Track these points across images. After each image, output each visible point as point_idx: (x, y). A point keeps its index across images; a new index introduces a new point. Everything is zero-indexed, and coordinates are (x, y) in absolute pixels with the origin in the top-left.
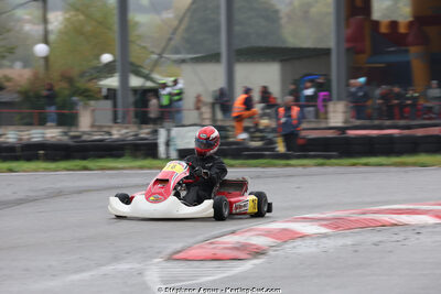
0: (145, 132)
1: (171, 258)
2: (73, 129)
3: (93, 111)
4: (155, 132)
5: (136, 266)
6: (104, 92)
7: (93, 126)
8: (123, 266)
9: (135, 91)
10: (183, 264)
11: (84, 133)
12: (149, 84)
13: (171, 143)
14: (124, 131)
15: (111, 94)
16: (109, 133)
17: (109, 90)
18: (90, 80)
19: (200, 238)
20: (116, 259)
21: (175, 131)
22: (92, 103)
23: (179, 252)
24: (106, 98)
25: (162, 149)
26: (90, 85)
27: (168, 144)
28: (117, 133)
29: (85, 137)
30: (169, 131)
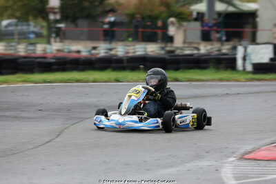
0: (226, 48)
1: (242, 158)
2: (169, 45)
3: (185, 31)
4: (235, 48)
5: (215, 163)
6: (195, 15)
7: (184, 42)
8: (203, 164)
9: (219, 14)
10: (253, 163)
11: (178, 48)
12: (231, 9)
13: (247, 58)
14: (209, 47)
15: (200, 16)
16: (198, 49)
17: (198, 13)
18: (183, 6)
19: (268, 141)
20: (198, 157)
21: (251, 48)
22: (185, 24)
23: (250, 152)
24: (196, 20)
25: (239, 63)
26: (184, 10)
27: (244, 59)
28: (204, 49)
29: (178, 52)
30: (246, 48)
